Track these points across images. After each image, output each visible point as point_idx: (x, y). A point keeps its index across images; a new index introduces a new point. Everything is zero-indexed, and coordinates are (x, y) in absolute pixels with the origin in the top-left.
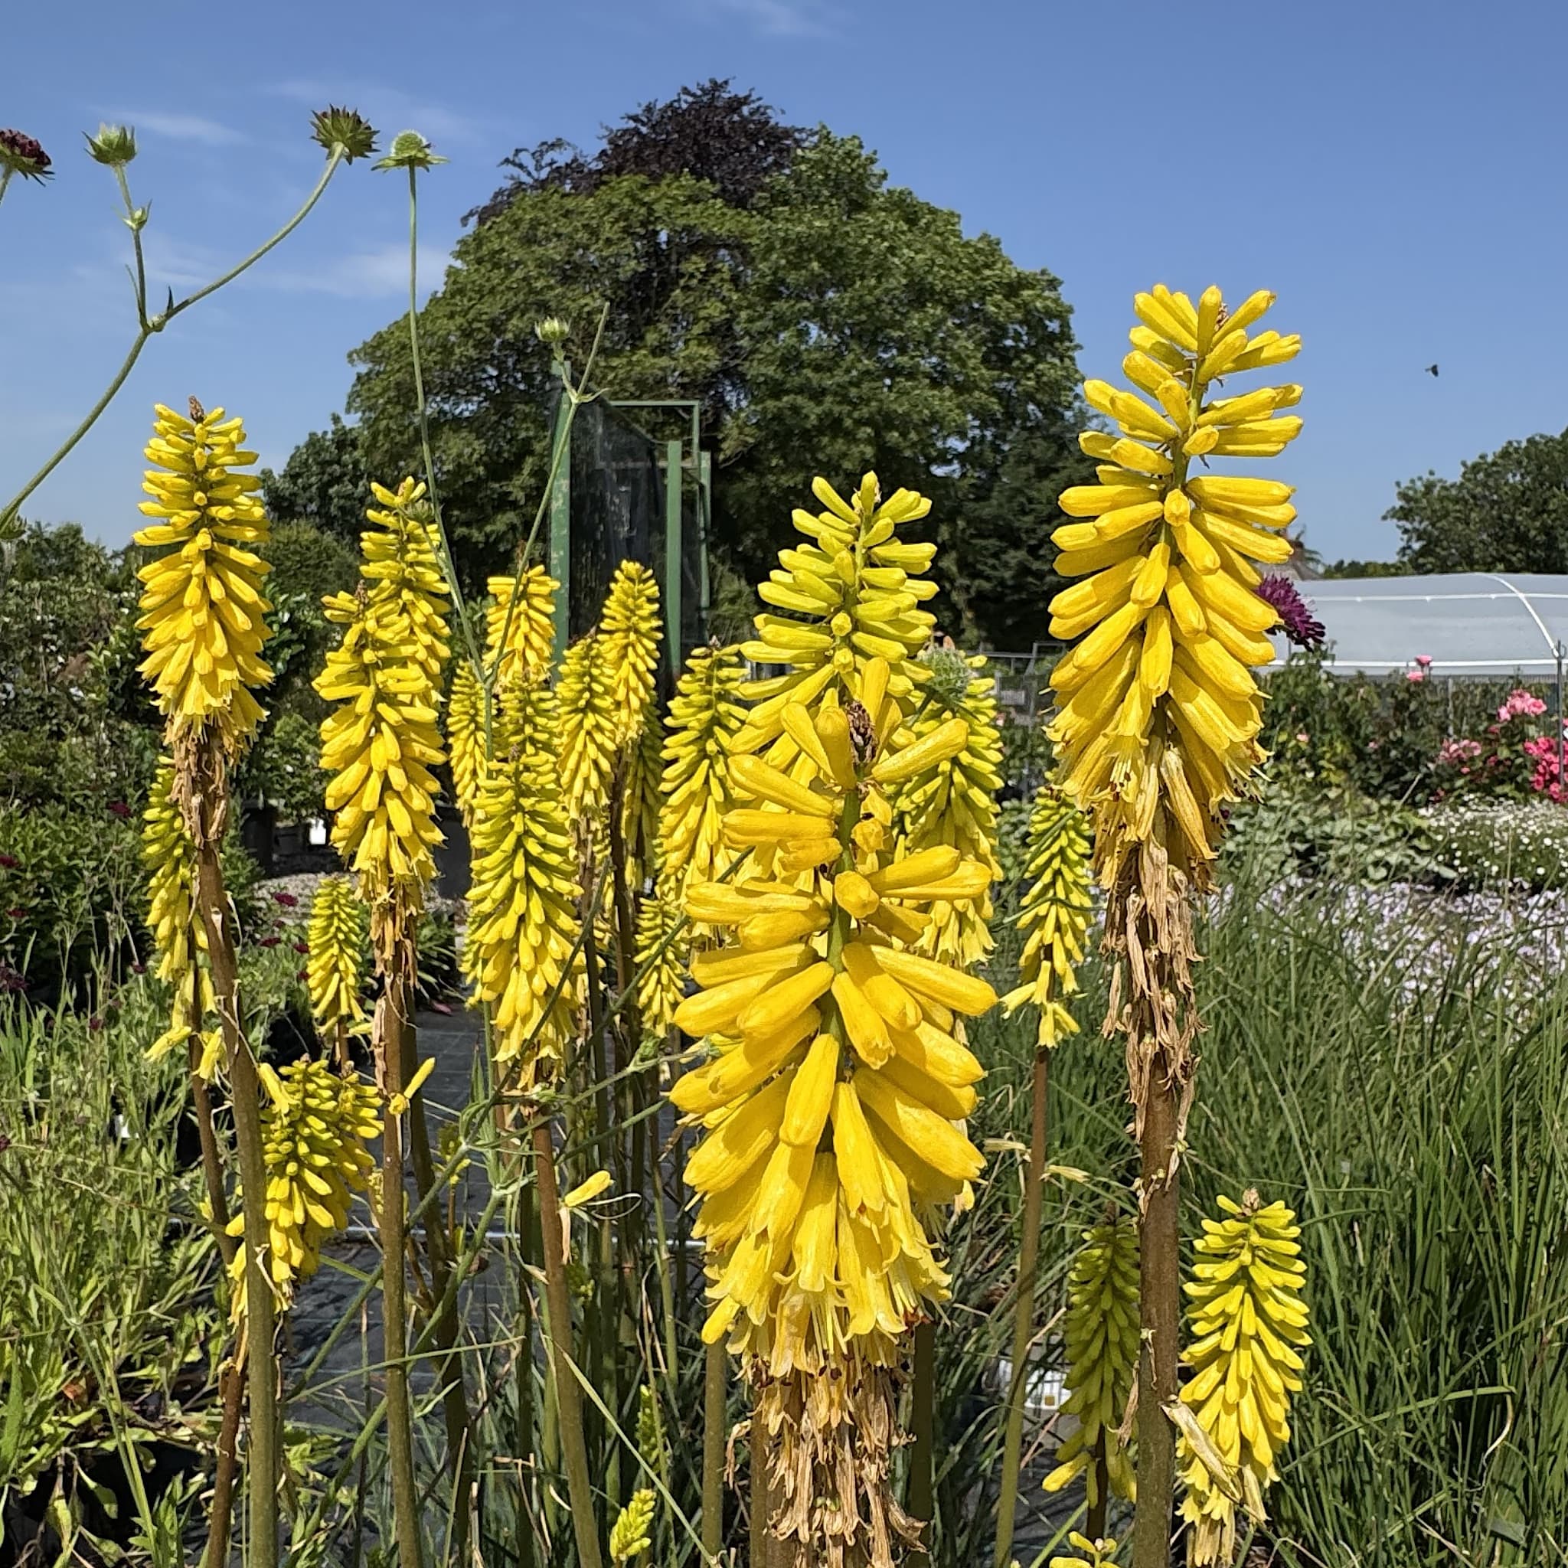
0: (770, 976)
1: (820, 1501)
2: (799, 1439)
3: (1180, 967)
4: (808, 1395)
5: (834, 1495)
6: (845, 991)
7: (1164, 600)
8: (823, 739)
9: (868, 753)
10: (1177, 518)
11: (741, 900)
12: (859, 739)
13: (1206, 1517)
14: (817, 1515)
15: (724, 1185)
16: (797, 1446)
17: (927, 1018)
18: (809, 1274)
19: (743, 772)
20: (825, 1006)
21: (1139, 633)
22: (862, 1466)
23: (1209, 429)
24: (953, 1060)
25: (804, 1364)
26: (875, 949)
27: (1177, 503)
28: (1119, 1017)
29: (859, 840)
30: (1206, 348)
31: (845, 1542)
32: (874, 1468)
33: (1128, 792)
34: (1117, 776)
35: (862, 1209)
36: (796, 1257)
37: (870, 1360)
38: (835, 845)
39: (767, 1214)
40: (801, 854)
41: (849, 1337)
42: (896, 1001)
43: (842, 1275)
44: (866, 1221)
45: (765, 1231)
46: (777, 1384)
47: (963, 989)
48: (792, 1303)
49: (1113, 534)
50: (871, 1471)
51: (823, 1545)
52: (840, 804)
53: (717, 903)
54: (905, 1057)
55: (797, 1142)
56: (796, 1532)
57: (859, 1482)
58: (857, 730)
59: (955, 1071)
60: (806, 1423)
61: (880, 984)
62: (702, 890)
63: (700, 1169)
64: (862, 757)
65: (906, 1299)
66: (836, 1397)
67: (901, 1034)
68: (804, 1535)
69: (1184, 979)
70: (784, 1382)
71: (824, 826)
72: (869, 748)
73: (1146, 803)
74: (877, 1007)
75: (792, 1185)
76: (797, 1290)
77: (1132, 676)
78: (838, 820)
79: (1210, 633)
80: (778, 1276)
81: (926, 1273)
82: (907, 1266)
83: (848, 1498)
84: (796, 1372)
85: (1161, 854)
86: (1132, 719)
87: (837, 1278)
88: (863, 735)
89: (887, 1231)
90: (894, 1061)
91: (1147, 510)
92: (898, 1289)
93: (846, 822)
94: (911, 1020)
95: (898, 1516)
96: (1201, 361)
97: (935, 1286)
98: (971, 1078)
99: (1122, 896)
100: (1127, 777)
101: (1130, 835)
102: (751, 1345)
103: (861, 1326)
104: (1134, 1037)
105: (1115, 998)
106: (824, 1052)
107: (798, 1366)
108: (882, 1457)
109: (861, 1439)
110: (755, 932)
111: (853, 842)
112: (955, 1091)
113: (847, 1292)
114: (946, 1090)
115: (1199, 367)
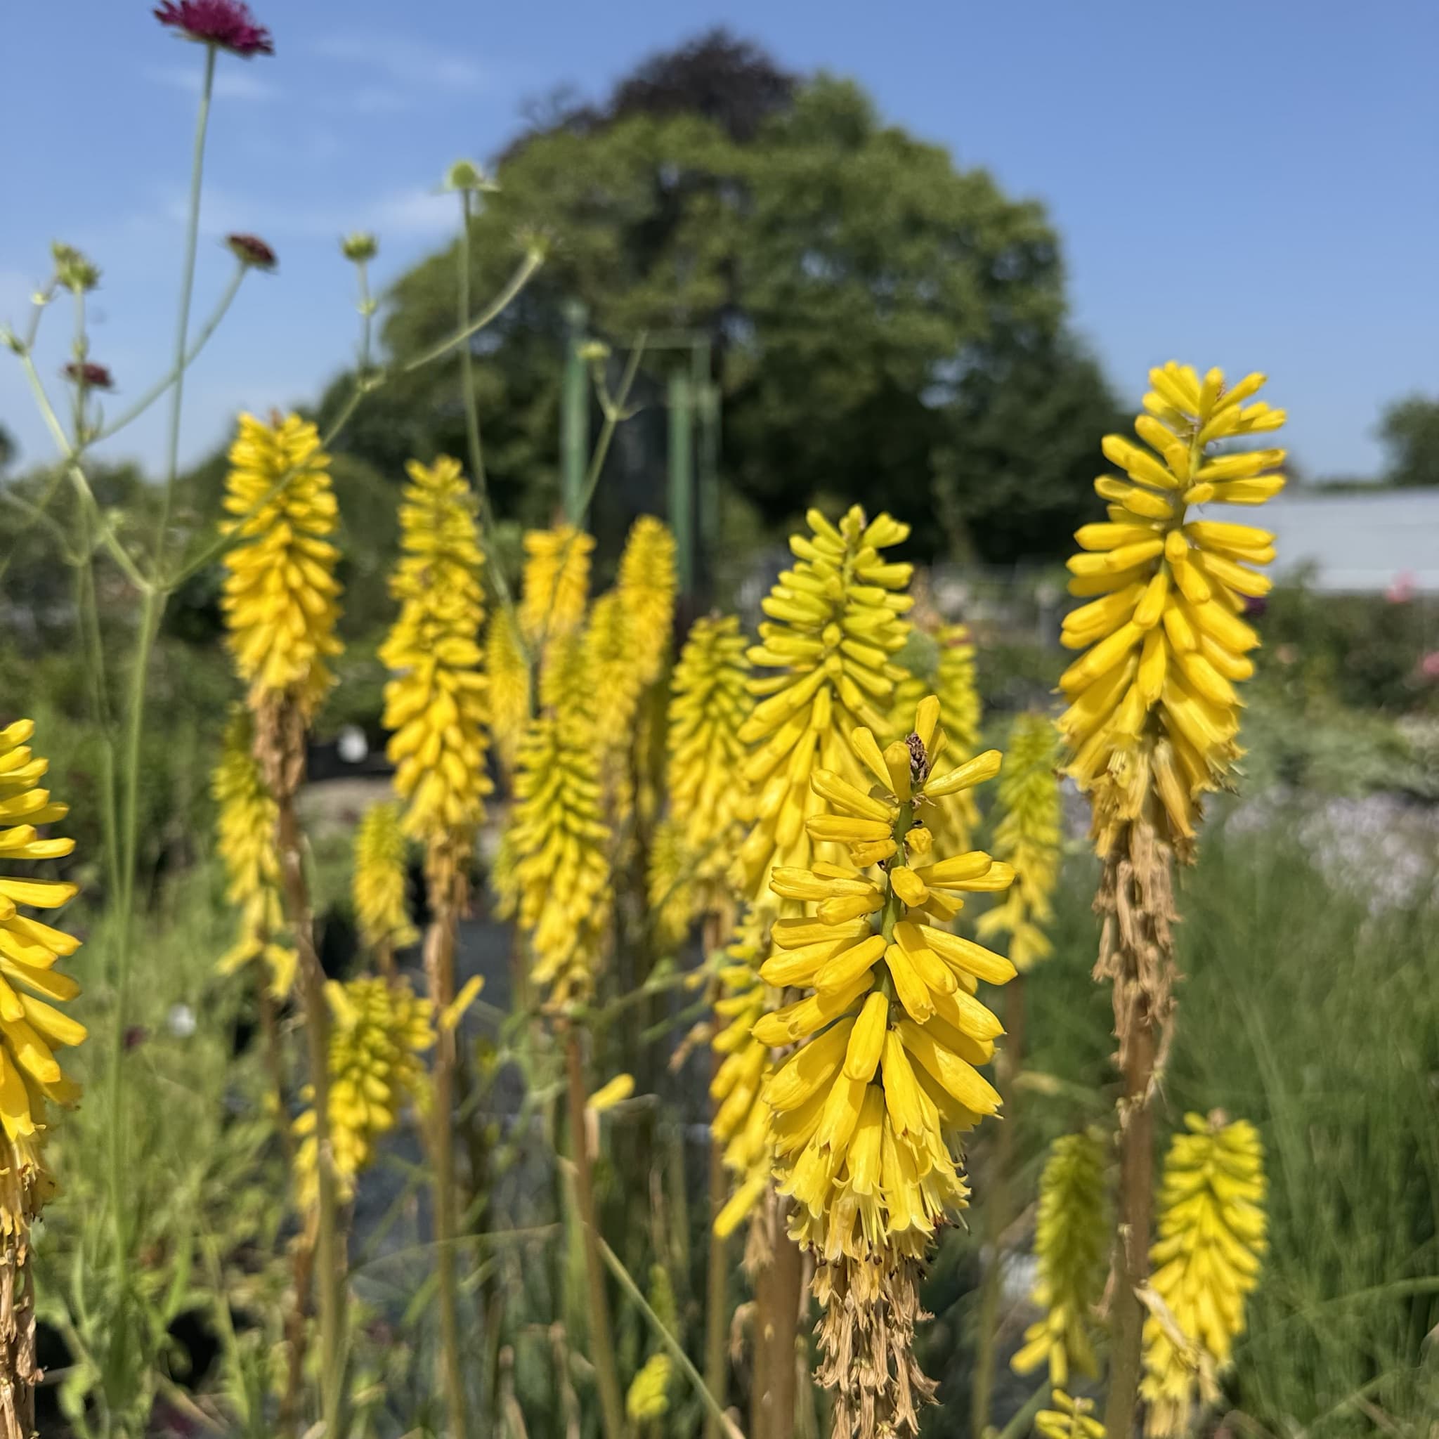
0: (836, 944)
1: (856, 1361)
2: (843, 1311)
3: (1161, 924)
4: (852, 1275)
5: (870, 1356)
6: (897, 960)
7: (1162, 624)
8: (890, 767)
9: (922, 774)
10: (1176, 557)
11: (817, 882)
12: (915, 763)
13: (1164, 1396)
14: (854, 1372)
15: (794, 1106)
16: (841, 1316)
17: (962, 986)
18: (860, 1179)
19: (822, 783)
20: (880, 970)
21: (1138, 649)
22: (892, 1335)
23: (1207, 486)
24: (980, 1019)
25: (851, 1252)
26: (923, 927)
27: (1177, 544)
28: (1108, 964)
29: (913, 843)
30: (1207, 417)
31: (876, 1393)
32: (901, 1337)
33: (1124, 780)
34: (1114, 764)
35: (906, 1133)
36: (850, 1167)
37: (904, 1251)
38: (892, 845)
39: (829, 1131)
40: (868, 854)
41: (889, 1232)
42: (939, 973)
43: (885, 1184)
44: (908, 1143)
45: (828, 1145)
46: (829, 1268)
47: (991, 965)
48: (846, 1203)
49: (1121, 567)
50: (900, 1339)
51: (858, 1395)
52: (897, 811)
53: (797, 884)
54: (941, 1015)
55: (856, 1077)
56: (838, 1383)
57: (890, 1347)
58: (914, 756)
59: (981, 1028)
60: (850, 1300)
61: (926, 956)
62: (785, 873)
63: (776, 1092)
64: (916, 777)
65: (935, 1207)
66: (876, 1278)
67: (941, 998)
68: (845, 1386)
69: (1164, 936)
70: (835, 1266)
71: (886, 829)
72: (922, 770)
73: (1138, 788)
74: (922, 974)
75: (850, 1108)
76: (851, 1192)
77: (1131, 682)
78: (895, 826)
79: (1200, 651)
80: (835, 1181)
81: (951, 1186)
82: (937, 1179)
83: (881, 1359)
84: (844, 1257)
85: (1148, 830)
86: (1130, 718)
87: (881, 1186)
88: (918, 761)
89: (924, 1152)
90: (935, 1019)
91: (1150, 548)
92: (929, 1198)
93: (901, 828)
94: (950, 987)
95: (919, 1377)
96: (1203, 426)
97: (955, 1197)
98: (994, 1035)
99: (1114, 863)
100: (1123, 767)
101: (1124, 814)
102: (809, 1233)
103: (899, 1224)
104: (1120, 980)
105: (1105, 947)
106: (877, 1005)
107: (847, 1254)
108: (908, 1329)
109: (892, 1313)
110: (830, 912)
111: (907, 843)
112: (980, 1043)
113: (887, 1197)
114: (976, 1043)
115: (1199, 431)
